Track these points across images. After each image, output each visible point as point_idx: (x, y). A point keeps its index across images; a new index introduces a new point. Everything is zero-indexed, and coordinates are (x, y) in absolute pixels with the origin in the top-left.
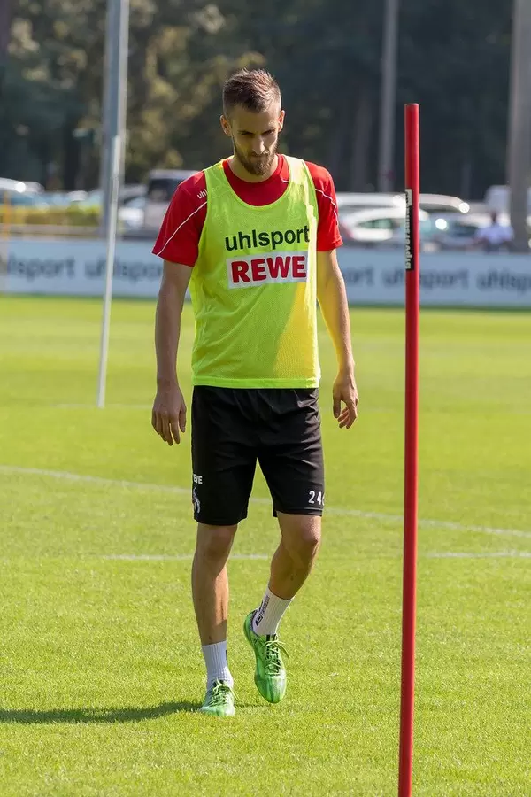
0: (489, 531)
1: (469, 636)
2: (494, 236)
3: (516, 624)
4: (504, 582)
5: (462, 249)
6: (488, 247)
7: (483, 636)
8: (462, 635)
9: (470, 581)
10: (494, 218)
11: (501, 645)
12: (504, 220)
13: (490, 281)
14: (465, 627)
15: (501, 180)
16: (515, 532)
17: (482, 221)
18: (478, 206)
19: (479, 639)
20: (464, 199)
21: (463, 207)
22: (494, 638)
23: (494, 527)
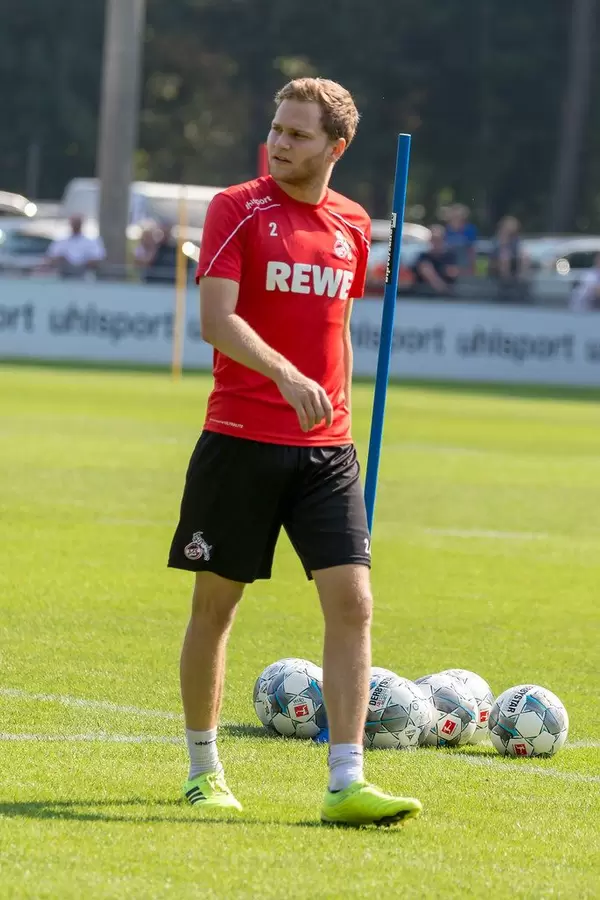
0: (66, 701)
1: (35, 860)
2: (76, 254)
3: (106, 843)
4: (88, 779)
5: (26, 271)
6: (66, 270)
7: (57, 861)
8: (24, 857)
9: (36, 777)
10: (77, 227)
11: (85, 875)
12: (91, 230)
13: (67, 321)
14: (28, 847)
15: (89, 170)
16: (105, 704)
17: (59, 231)
18: (52, 208)
19: (50, 865)
20: (31, 196)
21: (30, 209)
22: (73, 864)
23: (74, 695)
